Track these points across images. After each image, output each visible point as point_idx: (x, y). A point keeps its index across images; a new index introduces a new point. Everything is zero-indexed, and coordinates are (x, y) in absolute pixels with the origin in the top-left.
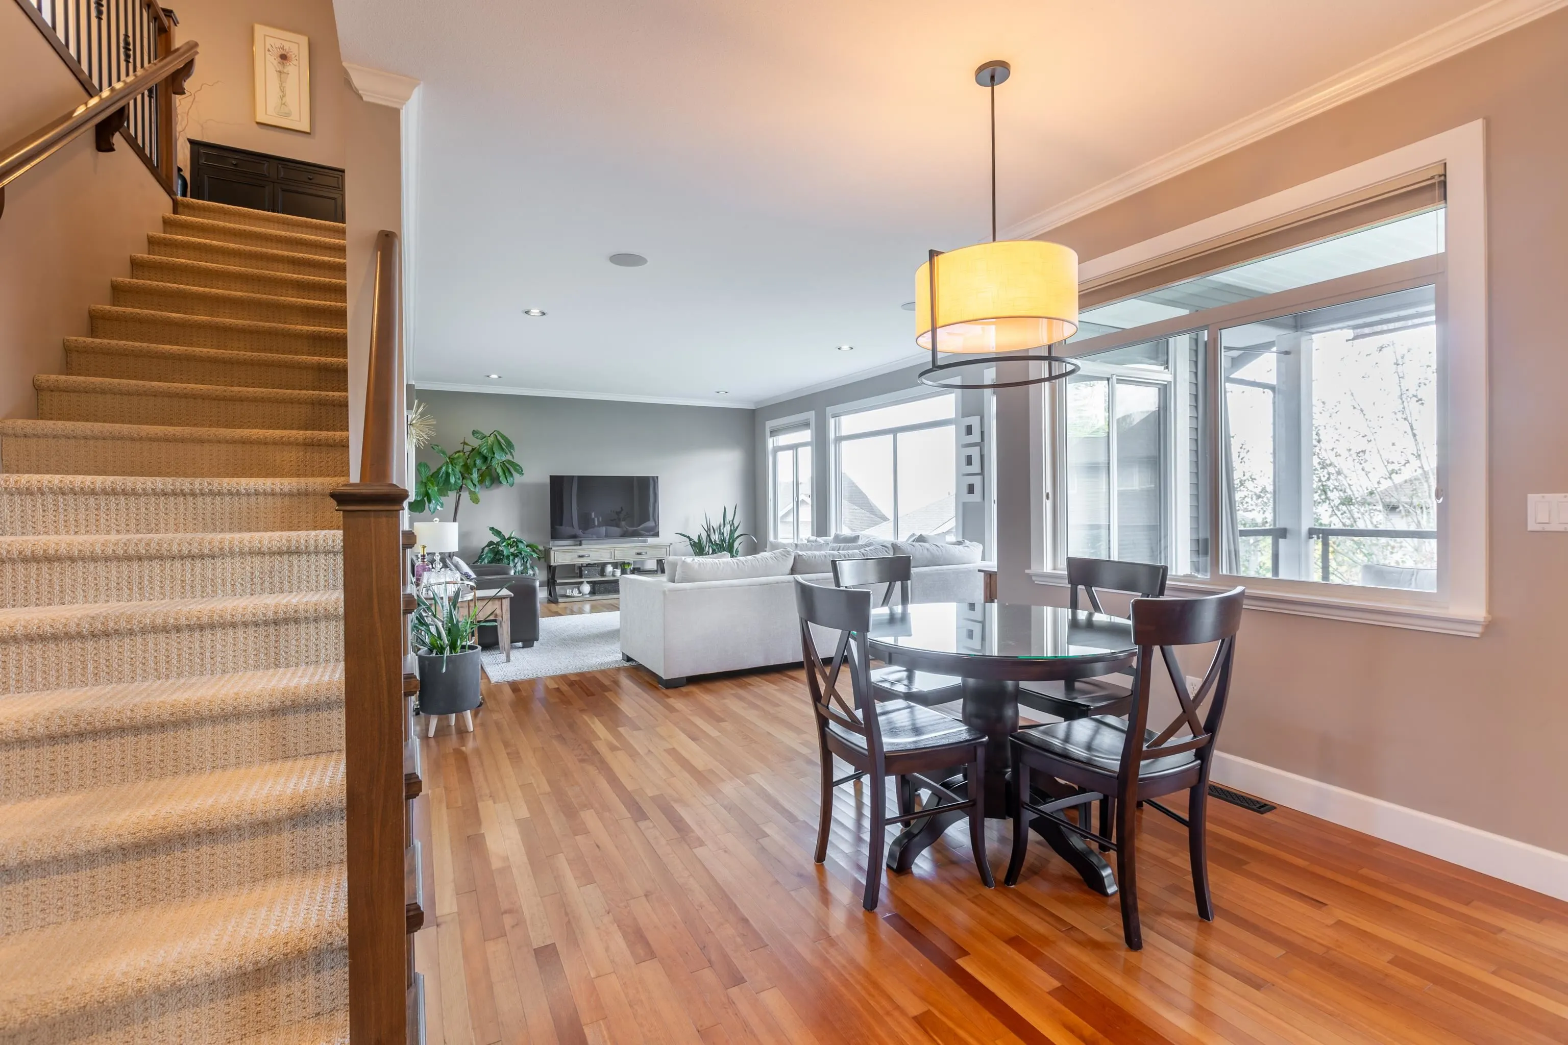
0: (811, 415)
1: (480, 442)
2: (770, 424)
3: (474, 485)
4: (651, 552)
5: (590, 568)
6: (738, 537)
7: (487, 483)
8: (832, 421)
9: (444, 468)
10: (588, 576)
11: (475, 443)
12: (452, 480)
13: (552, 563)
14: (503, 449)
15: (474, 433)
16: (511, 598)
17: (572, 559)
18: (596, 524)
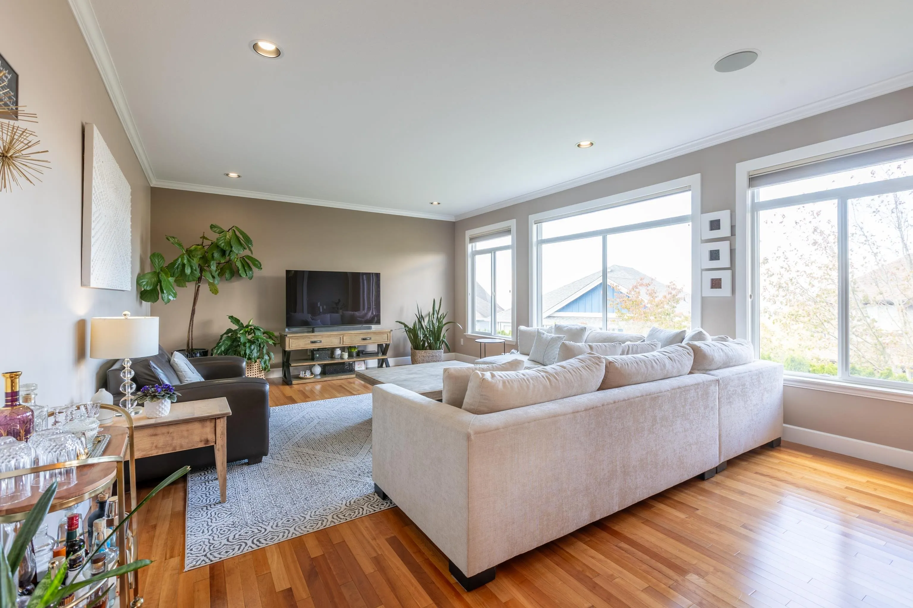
0: (512, 223)
1: (217, 235)
2: (469, 233)
3: (214, 277)
4: (374, 338)
5: (321, 352)
6: (445, 324)
7: (227, 275)
8: (535, 227)
9: (180, 260)
10: (320, 359)
11: (213, 237)
12: (188, 271)
13: (287, 349)
14: (241, 244)
15: (212, 227)
16: (229, 418)
17: (306, 344)
18: (321, 311)
